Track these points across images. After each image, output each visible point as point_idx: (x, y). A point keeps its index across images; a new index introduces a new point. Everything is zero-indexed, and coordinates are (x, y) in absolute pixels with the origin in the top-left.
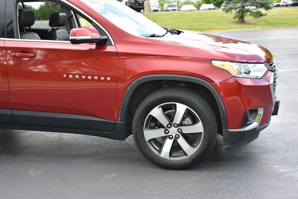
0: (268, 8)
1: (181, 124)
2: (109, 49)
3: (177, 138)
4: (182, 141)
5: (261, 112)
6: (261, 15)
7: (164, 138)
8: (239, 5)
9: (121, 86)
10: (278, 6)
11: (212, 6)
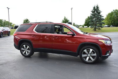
0: (102, 27)
1: (91, 54)
2: (75, 36)
3: (90, 57)
4: (91, 58)
5: (109, 52)
6: (100, 29)
7: (87, 57)
8: (95, 26)
9: (77, 45)
10: (104, 27)
11: (87, 27)
